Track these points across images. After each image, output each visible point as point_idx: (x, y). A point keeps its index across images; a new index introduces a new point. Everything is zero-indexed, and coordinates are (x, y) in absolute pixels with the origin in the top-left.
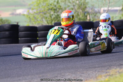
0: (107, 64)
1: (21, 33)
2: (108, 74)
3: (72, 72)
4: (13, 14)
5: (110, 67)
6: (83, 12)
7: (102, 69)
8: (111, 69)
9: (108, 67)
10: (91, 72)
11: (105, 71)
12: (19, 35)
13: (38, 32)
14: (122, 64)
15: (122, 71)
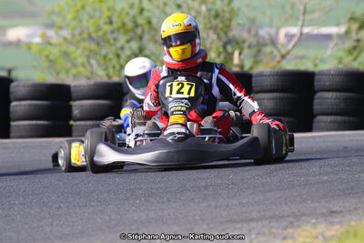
0: (287, 209)
1: (17, 106)
2: (290, 242)
5: (298, 221)
7: (272, 227)
8: (298, 226)
9: (292, 219)
11: (280, 231)
12: (11, 109)
13: (72, 103)
14: (335, 209)
15: (333, 233)
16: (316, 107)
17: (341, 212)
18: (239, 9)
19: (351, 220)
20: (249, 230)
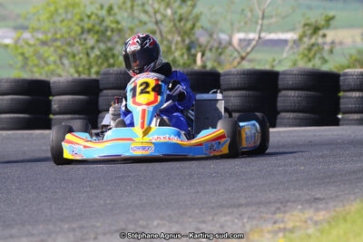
0: (272, 196)
2: (282, 226)
3: (169, 216)
5: (284, 206)
6: (183, 41)
7: (261, 212)
8: (285, 212)
9: (278, 205)
10: (228, 218)
11: (270, 216)
13: (51, 98)
14: (317, 196)
15: (321, 217)
16: (280, 104)
17: (324, 199)
18: (201, 13)
19: (335, 206)
20: (241, 215)
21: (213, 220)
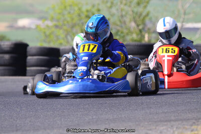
0: (190, 115)
1: (30, 59)
2: (196, 133)
4: (11, 27)
5: (198, 122)
6: (138, 27)
7: (184, 125)
8: (198, 125)
9: (194, 121)
10: (164, 127)
11: (189, 127)
12: (27, 61)
20: (172, 126)
21: (156, 128)
